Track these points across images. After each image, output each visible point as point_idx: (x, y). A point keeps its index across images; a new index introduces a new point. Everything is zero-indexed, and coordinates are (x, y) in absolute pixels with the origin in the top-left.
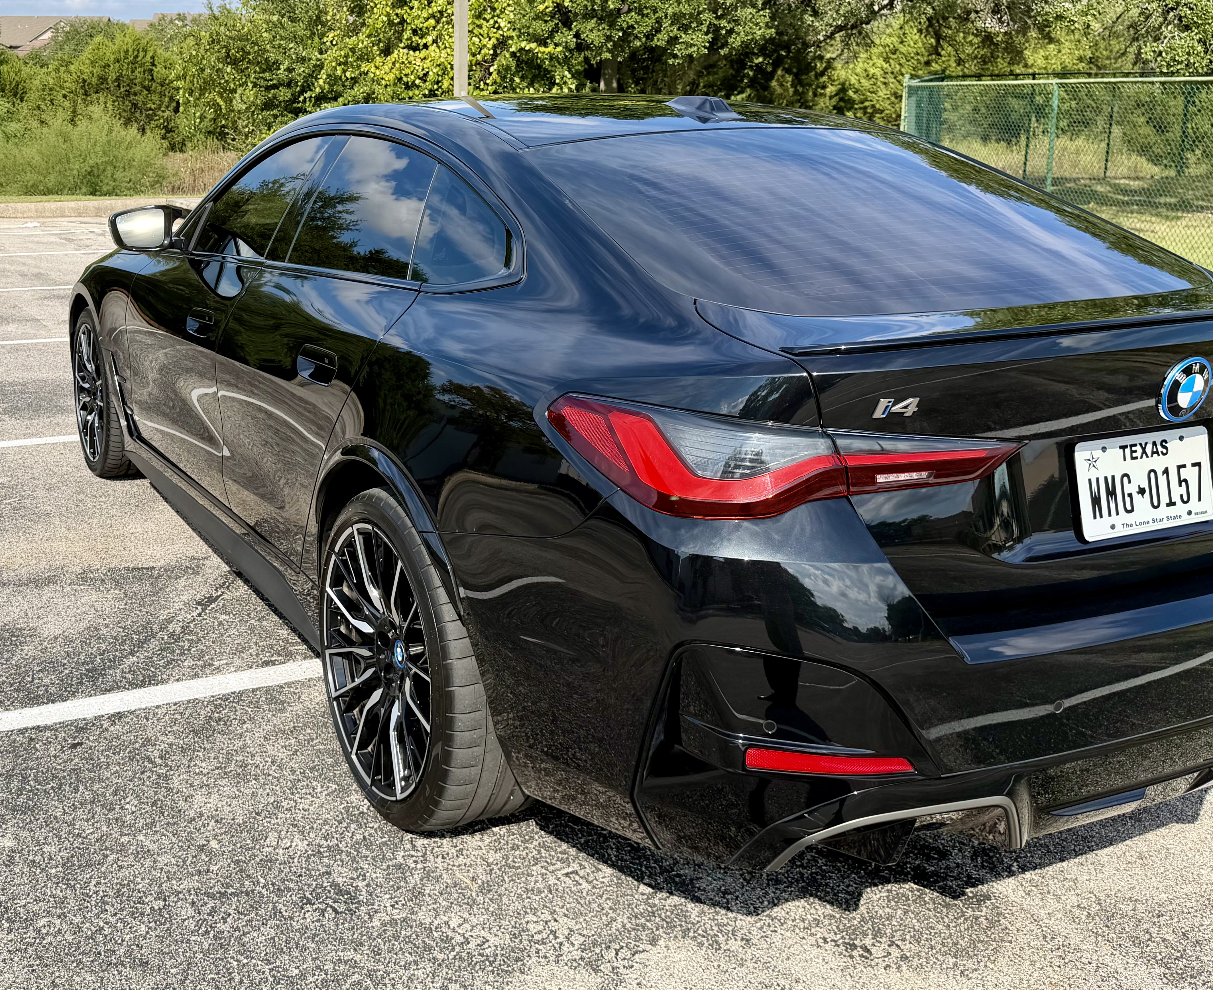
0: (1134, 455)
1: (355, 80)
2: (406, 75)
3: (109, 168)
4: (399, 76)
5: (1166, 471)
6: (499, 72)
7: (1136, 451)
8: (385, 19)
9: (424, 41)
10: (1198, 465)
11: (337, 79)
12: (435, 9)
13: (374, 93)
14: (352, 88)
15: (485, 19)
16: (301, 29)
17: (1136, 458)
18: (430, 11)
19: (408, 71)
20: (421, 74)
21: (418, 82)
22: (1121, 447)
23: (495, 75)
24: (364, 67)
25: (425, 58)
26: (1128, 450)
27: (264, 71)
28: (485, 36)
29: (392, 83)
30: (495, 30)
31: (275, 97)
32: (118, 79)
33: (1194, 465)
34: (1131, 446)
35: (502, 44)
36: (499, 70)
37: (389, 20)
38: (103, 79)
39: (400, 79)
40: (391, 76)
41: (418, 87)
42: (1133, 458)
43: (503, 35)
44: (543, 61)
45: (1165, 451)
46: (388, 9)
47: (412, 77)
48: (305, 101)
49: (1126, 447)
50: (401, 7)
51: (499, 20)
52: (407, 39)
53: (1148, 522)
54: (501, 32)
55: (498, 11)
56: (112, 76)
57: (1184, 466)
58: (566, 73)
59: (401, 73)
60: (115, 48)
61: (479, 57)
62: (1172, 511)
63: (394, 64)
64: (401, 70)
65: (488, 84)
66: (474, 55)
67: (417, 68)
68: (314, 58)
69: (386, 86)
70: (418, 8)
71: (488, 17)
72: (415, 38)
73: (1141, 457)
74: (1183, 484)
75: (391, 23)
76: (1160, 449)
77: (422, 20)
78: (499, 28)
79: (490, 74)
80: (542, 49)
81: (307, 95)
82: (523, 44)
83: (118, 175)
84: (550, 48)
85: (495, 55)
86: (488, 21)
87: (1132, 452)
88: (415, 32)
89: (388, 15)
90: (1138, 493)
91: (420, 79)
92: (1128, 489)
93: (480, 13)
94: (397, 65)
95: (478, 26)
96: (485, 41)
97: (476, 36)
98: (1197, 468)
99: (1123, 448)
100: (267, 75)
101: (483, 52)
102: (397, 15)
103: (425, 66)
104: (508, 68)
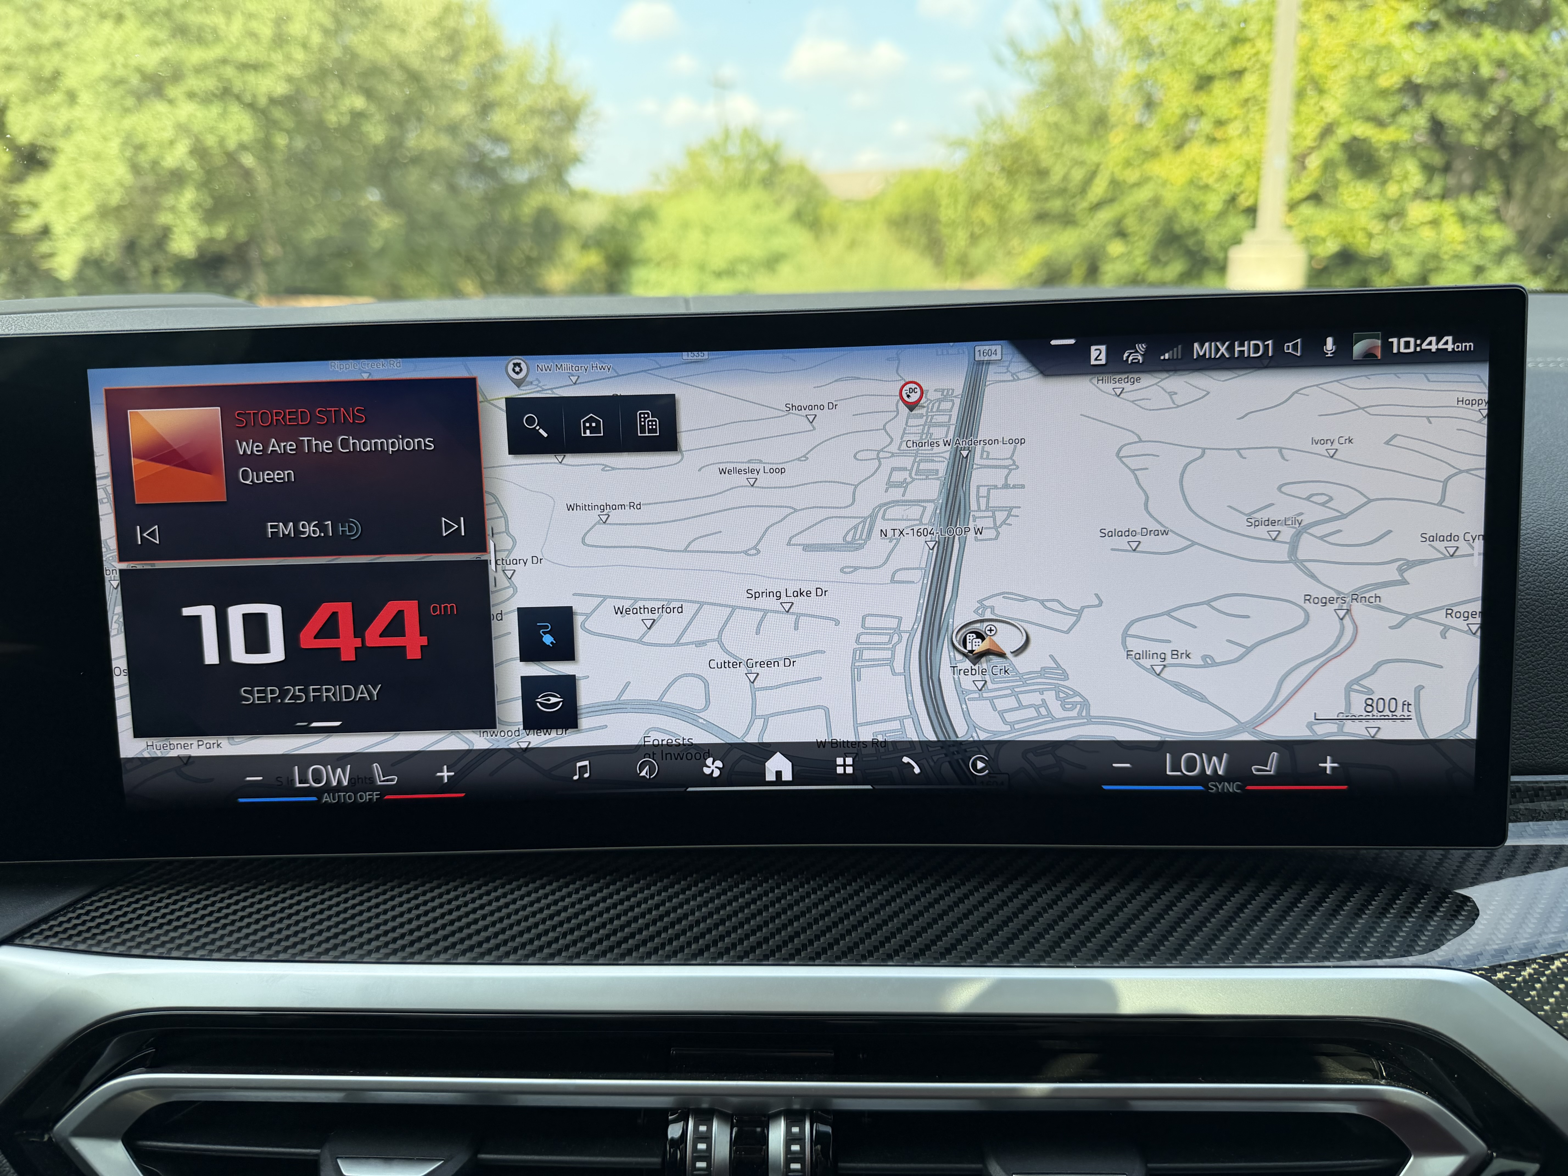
46: (1182, 98)
89: (1182, 104)
102: (1193, 104)
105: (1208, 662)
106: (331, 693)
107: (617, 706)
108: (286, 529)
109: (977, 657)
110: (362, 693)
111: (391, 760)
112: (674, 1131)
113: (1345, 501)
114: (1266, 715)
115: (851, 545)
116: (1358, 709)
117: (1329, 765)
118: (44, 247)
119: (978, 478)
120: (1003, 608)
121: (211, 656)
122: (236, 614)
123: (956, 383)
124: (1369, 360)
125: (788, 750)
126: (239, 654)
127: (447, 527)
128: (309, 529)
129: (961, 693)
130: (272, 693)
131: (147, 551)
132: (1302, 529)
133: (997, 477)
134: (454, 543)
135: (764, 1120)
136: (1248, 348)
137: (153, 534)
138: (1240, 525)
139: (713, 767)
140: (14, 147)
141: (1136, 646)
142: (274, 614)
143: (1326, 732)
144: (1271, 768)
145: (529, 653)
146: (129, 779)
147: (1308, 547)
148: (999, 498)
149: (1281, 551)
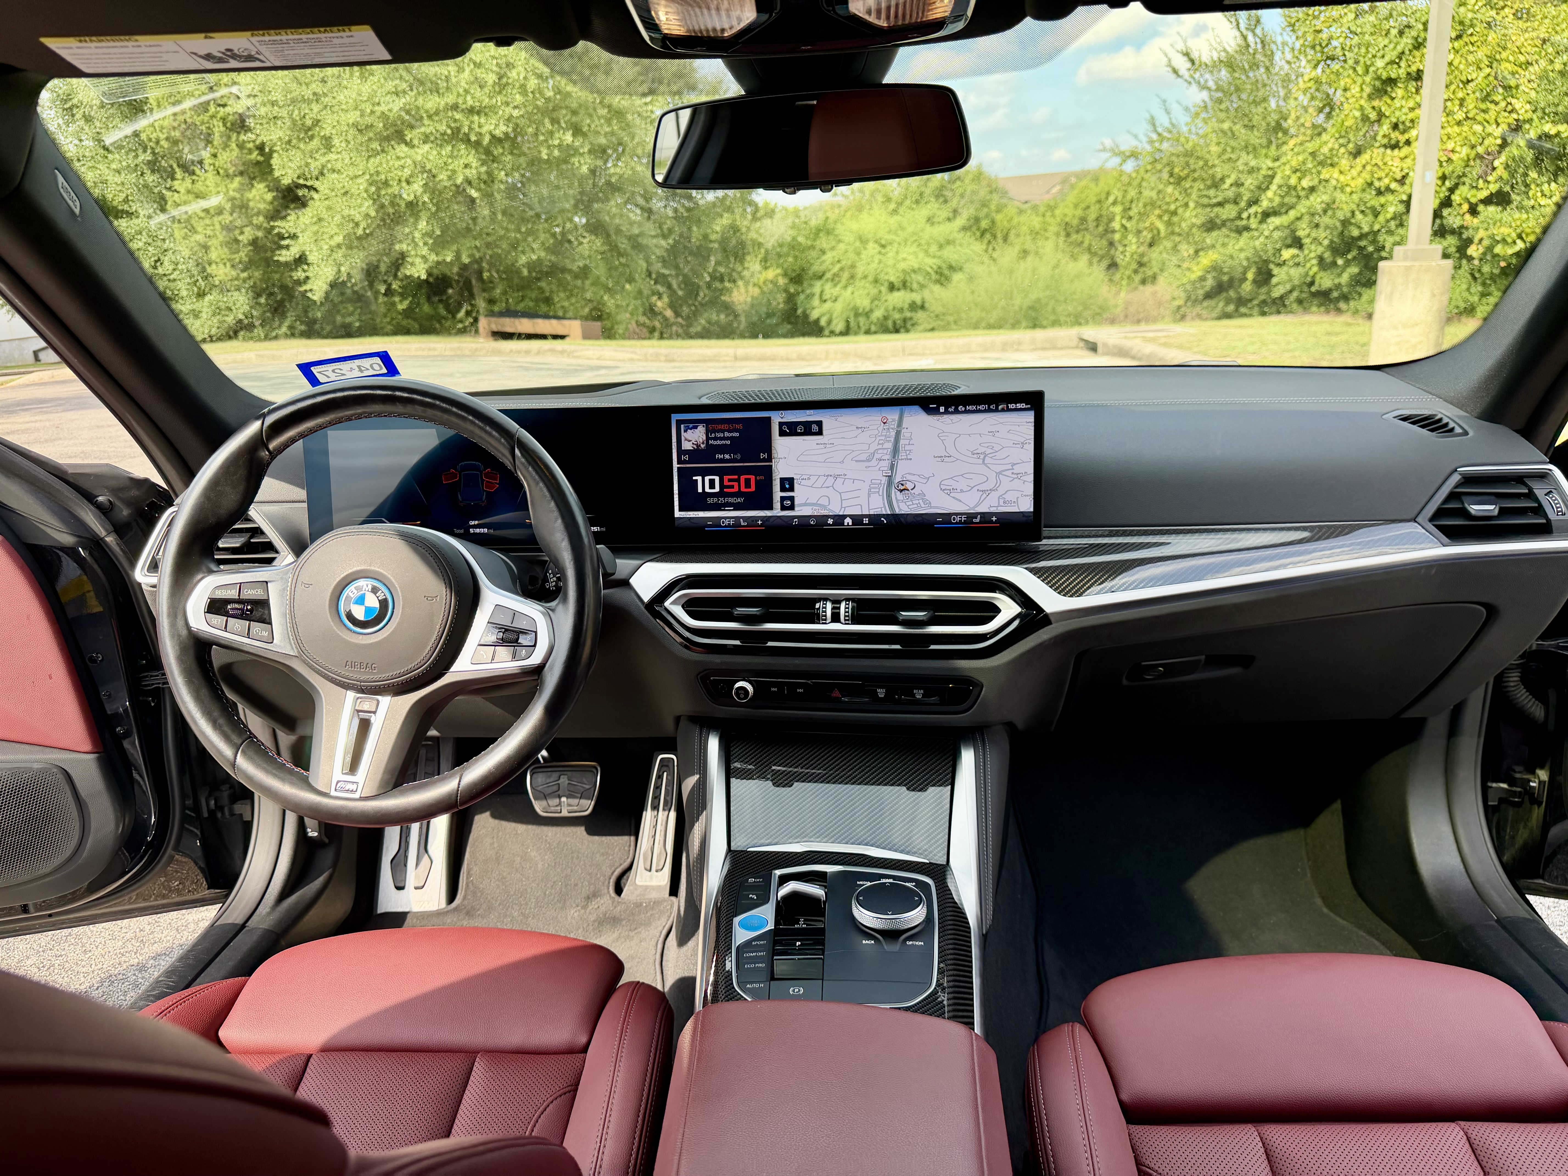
1: (1312, 189)
2: (1380, 179)
3: (1052, 303)
4: (1369, 181)
6: (1507, 167)
8: (1358, 114)
9: (1406, 136)
11: (1291, 188)
13: (1334, 202)
14: (1307, 197)
15: (1493, 102)
16: (1256, 138)
19: (1382, 174)
20: (1398, 176)
21: (1393, 186)
23: (1501, 171)
24: (1325, 174)
25: (1406, 157)
27: (1209, 188)
28: (1492, 121)
29: (1359, 188)
30: (1506, 114)
31: (1217, 216)
32: (1097, 219)
35: (1515, 130)
36: (1507, 165)
37: (1363, 115)
38: (1083, 220)
39: (1370, 184)
40: (1360, 182)
41: (1393, 192)
43: (1517, 120)
46: (1362, 102)
47: (1387, 181)
48: (1249, 217)
50: (1380, 98)
51: (1513, 101)
52: (1384, 136)
54: (1515, 116)
56: (1092, 216)
59: (1372, 177)
60: (1098, 190)
63: (1364, 167)
64: (1372, 173)
65: (1489, 182)
66: (1473, 147)
67: (1394, 169)
68: (1264, 166)
69: (1352, 193)
70: (1403, 98)
71: (1498, 98)
72: (1395, 135)
75: (1365, 119)
77: (1405, 110)
78: (1512, 111)
79: (1495, 168)
81: (1252, 210)
82: (1547, 128)
83: (1060, 309)
85: (1504, 144)
86: (1497, 104)
88: (1395, 127)
89: (1362, 108)
91: (1396, 180)
93: (1488, 95)
94: (1368, 168)
95: (1484, 111)
96: (1490, 129)
97: (1480, 123)
100: (1212, 192)
101: (1486, 142)
102: (1373, 108)
103: (1405, 166)
104: (1520, 160)
105: (962, 491)
106: (731, 500)
107: (805, 504)
108: (721, 456)
109: (901, 491)
110: (739, 500)
111: (745, 519)
112: (817, 606)
113: (997, 448)
114: (976, 506)
115: (868, 460)
116: (1002, 503)
117: (994, 519)
118: (299, 274)
119: (902, 442)
120: (909, 477)
121: (700, 490)
122: (707, 479)
123: (896, 417)
124: (1003, 410)
125: (851, 516)
126: (707, 490)
127: (762, 456)
128: (727, 457)
129: (897, 501)
130: (715, 500)
131: (685, 462)
132: (986, 455)
133: (907, 442)
134: (764, 460)
135: (839, 602)
136: (981, 407)
137: (687, 458)
138: (970, 454)
139: (830, 521)
140: (275, 186)
141: (943, 487)
142: (717, 479)
143: (993, 510)
144: (978, 520)
145: (783, 489)
146: (676, 523)
147: (987, 460)
148: (907, 448)
149: (981, 461)
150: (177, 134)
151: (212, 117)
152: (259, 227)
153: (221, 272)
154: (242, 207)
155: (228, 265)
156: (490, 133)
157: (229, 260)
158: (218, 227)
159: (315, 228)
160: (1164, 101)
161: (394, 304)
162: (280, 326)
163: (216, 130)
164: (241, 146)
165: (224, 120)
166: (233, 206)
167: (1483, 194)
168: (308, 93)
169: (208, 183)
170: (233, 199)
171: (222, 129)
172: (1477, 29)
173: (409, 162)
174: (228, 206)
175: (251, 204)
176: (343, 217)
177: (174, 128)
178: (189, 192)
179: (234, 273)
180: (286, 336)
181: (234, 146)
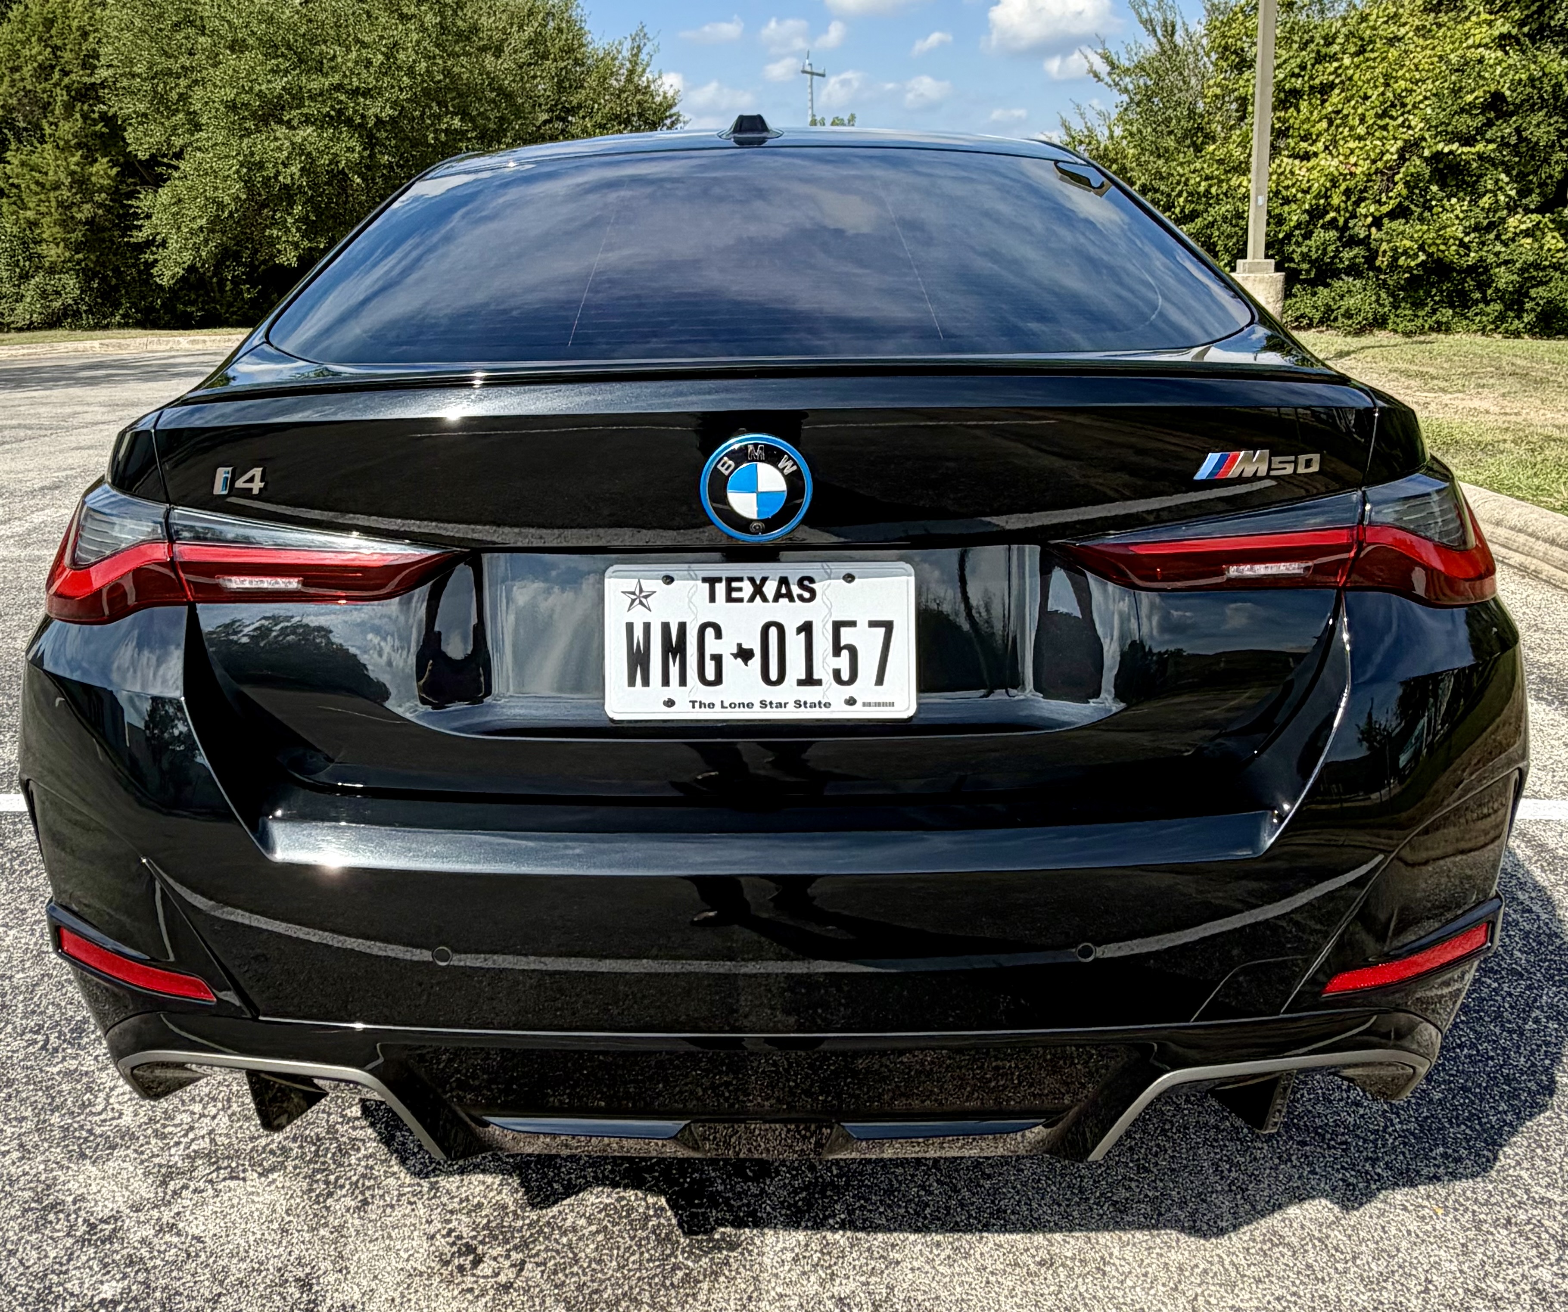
0: (735, 595)
1: (1221, 197)
2: (1287, 188)
4: (1275, 189)
5: (806, 628)
6: (1406, 184)
7: (740, 589)
9: (1314, 148)
10: (888, 626)
11: (1200, 195)
12: (1330, 109)
15: (1392, 118)
17: (741, 600)
18: (1324, 112)
19: (1288, 183)
20: (1305, 186)
21: (1300, 195)
22: (704, 580)
23: (1400, 186)
24: (1235, 181)
25: (1312, 168)
26: (721, 588)
28: (1390, 138)
30: (1404, 130)
33: (873, 624)
34: (730, 580)
35: (1410, 147)
36: (1406, 180)
39: (1277, 193)
41: (1300, 201)
42: (729, 599)
43: (1413, 136)
44: (1468, 162)
45: (807, 595)
47: (1294, 191)
49: (719, 580)
50: (1286, 109)
51: (1410, 118)
52: (1290, 145)
53: (750, 705)
54: (1411, 132)
55: (1409, 107)
57: (852, 624)
58: (1503, 176)
59: (1278, 185)
61: (1380, 164)
62: (810, 694)
64: (1279, 182)
65: (1390, 197)
66: (1374, 162)
67: (1301, 179)
70: (1308, 110)
72: (1304, 146)
73: (752, 599)
74: (845, 653)
76: (796, 590)
77: (1311, 123)
78: (1409, 127)
79: (1395, 184)
80: (1466, 149)
82: (1440, 146)
84: (1480, 147)
85: (1401, 161)
86: (1395, 120)
87: (729, 590)
88: (1303, 138)
90: (736, 656)
91: (1303, 191)
92: (712, 646)
93: (1386, 110)
95: (1382, 127)
96: (1389, 144)
97: (1379, 139)
98: (882, 631)
99: (712, 582)
101: (1385, 157)
103: (1311, 177)
104: (1417, 177)
118: (149, 256)
140: (124, 161)
150: (14, 101)
151: (56, 85)
152: (100, 206)
153: (52, 253)
154: (81, 183)
155: (62, 245)
156: (376, 116)
157: (63, 240)
158: (54, 204)
159: (175, 209)
160: (1078, 107)
161: (241, 292)
162: (113, 314)
163: (59, 99)
164: (85, 117)
165: (68, 88)
166: (73, 182)
167: (1385, 209)
168: (176, 67)
169: (45, 155)
170: (72, 173)
171: (66, 98)
172: (1378, 45)
173: (287, 143)
174: (68, 181)
175: (93, 179)
176: (207, 199)
177: (11, 95)
178: (23, 164)
179: (67, 254)
180: (120, 326)
181: (78, 116)
